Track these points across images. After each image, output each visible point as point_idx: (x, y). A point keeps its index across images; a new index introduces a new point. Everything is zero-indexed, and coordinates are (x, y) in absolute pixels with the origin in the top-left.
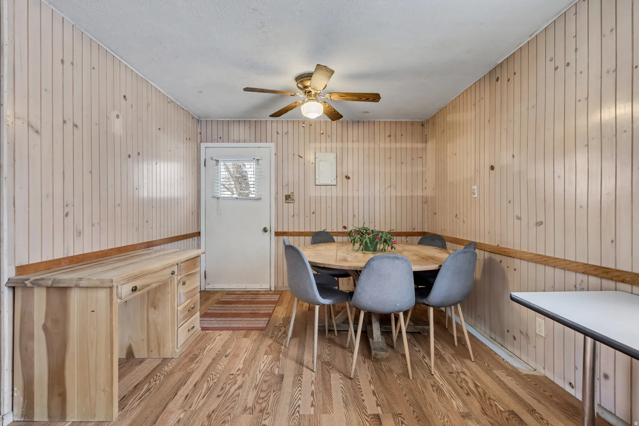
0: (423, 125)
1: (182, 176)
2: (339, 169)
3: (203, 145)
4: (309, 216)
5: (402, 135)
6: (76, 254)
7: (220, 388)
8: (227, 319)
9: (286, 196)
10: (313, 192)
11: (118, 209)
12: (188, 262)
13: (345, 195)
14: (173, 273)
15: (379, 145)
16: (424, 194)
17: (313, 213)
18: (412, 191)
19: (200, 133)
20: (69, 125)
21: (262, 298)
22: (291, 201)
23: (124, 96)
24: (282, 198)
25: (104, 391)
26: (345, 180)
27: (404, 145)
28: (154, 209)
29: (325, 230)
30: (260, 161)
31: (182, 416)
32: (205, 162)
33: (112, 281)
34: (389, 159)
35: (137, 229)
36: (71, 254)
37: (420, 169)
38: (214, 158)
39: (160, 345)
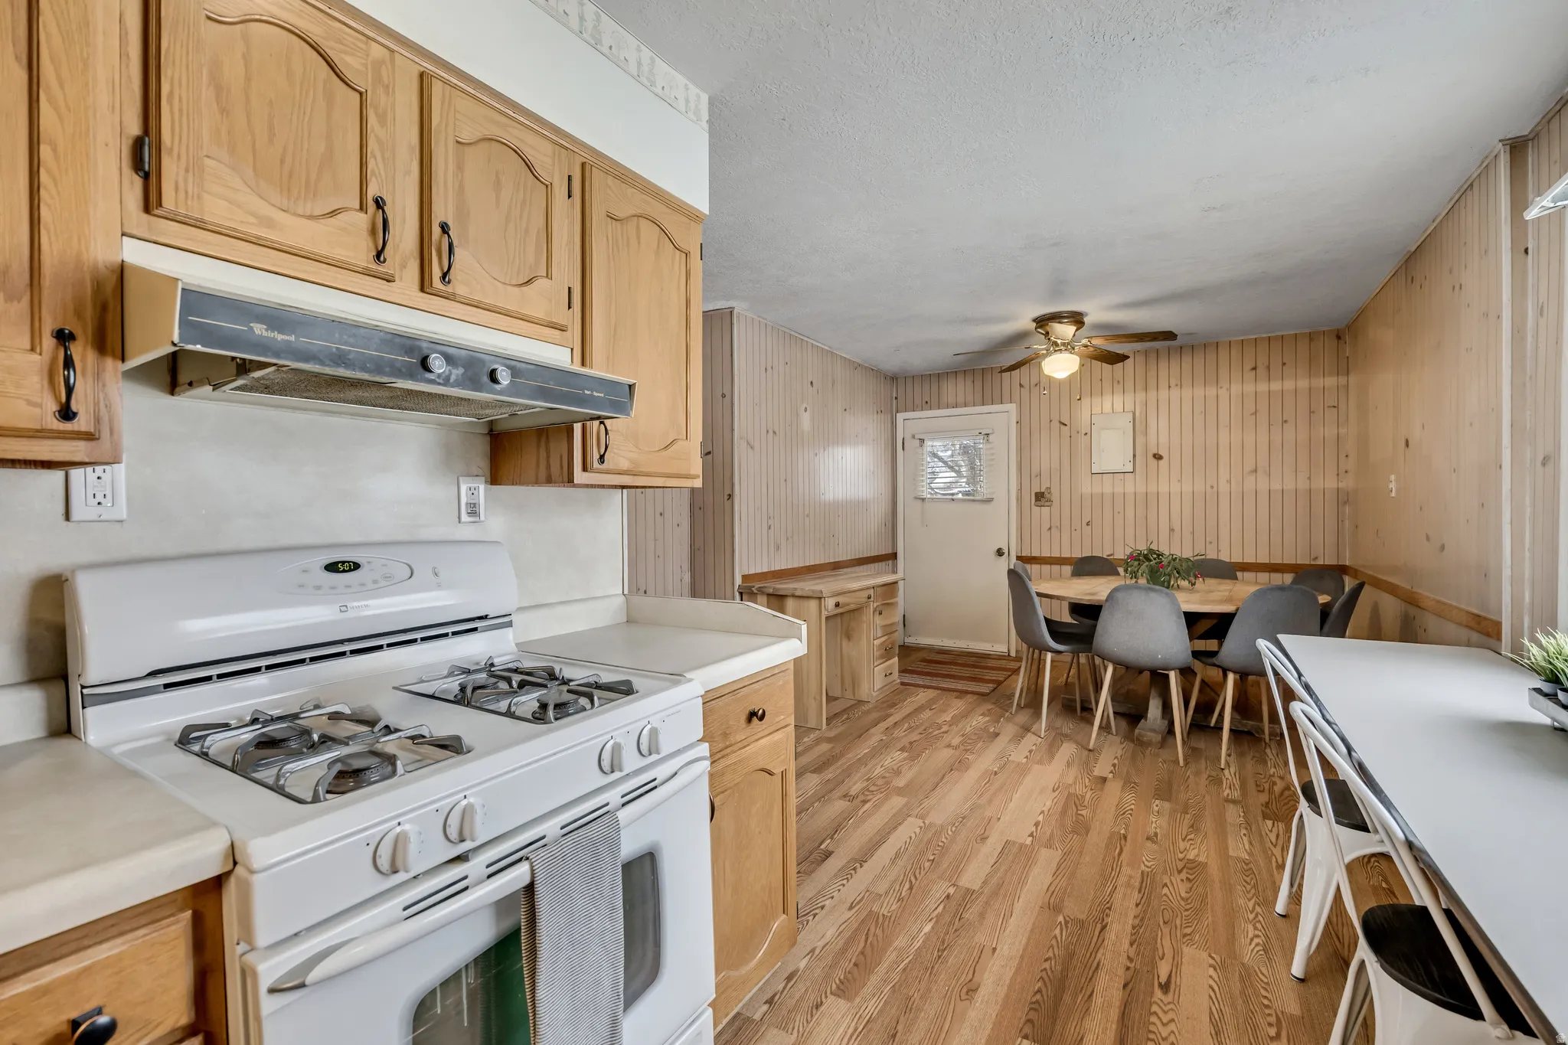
0: (1339, 337)
1: (872, 469)
2: (1140, 440)
3: (900, 417)
4: (1079, 531)
5: (1284, 364)
6: (777, 569)
7: (924, 727)
8: (935, 678)
9: (1036, 494)
10: (1086, 487)
11: (807, 519)
12: (885, 588)
13: (1152, 489)
14: (869, 598)
15: (1229, 390)
16: (1341, 485)
17: (1088, 525)
18: (1309, 478)
19: (896, 398)
20: (771, 432)
21: (991, 663)
22: (1047, 504)
23: (811, 382)
24: (1028, 498)
25: (815, 698)
26: (1153, 462)
27: (1289, 385)
28: (840, 519)
29: (1111, 555)
30: (991, 437)
31: (884, 738)
32: (903, 443)
33: (821, 592)
34: (1252, 414)
35: (824, 545)
36: (773, 569)
37: (1331, 431)
38: (917, 437)
39: (855, 683)
